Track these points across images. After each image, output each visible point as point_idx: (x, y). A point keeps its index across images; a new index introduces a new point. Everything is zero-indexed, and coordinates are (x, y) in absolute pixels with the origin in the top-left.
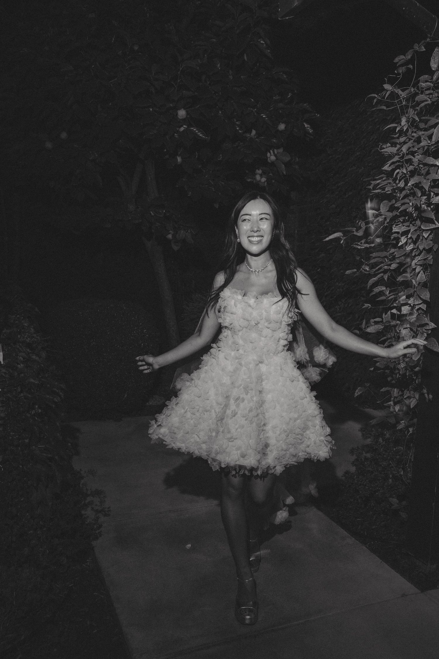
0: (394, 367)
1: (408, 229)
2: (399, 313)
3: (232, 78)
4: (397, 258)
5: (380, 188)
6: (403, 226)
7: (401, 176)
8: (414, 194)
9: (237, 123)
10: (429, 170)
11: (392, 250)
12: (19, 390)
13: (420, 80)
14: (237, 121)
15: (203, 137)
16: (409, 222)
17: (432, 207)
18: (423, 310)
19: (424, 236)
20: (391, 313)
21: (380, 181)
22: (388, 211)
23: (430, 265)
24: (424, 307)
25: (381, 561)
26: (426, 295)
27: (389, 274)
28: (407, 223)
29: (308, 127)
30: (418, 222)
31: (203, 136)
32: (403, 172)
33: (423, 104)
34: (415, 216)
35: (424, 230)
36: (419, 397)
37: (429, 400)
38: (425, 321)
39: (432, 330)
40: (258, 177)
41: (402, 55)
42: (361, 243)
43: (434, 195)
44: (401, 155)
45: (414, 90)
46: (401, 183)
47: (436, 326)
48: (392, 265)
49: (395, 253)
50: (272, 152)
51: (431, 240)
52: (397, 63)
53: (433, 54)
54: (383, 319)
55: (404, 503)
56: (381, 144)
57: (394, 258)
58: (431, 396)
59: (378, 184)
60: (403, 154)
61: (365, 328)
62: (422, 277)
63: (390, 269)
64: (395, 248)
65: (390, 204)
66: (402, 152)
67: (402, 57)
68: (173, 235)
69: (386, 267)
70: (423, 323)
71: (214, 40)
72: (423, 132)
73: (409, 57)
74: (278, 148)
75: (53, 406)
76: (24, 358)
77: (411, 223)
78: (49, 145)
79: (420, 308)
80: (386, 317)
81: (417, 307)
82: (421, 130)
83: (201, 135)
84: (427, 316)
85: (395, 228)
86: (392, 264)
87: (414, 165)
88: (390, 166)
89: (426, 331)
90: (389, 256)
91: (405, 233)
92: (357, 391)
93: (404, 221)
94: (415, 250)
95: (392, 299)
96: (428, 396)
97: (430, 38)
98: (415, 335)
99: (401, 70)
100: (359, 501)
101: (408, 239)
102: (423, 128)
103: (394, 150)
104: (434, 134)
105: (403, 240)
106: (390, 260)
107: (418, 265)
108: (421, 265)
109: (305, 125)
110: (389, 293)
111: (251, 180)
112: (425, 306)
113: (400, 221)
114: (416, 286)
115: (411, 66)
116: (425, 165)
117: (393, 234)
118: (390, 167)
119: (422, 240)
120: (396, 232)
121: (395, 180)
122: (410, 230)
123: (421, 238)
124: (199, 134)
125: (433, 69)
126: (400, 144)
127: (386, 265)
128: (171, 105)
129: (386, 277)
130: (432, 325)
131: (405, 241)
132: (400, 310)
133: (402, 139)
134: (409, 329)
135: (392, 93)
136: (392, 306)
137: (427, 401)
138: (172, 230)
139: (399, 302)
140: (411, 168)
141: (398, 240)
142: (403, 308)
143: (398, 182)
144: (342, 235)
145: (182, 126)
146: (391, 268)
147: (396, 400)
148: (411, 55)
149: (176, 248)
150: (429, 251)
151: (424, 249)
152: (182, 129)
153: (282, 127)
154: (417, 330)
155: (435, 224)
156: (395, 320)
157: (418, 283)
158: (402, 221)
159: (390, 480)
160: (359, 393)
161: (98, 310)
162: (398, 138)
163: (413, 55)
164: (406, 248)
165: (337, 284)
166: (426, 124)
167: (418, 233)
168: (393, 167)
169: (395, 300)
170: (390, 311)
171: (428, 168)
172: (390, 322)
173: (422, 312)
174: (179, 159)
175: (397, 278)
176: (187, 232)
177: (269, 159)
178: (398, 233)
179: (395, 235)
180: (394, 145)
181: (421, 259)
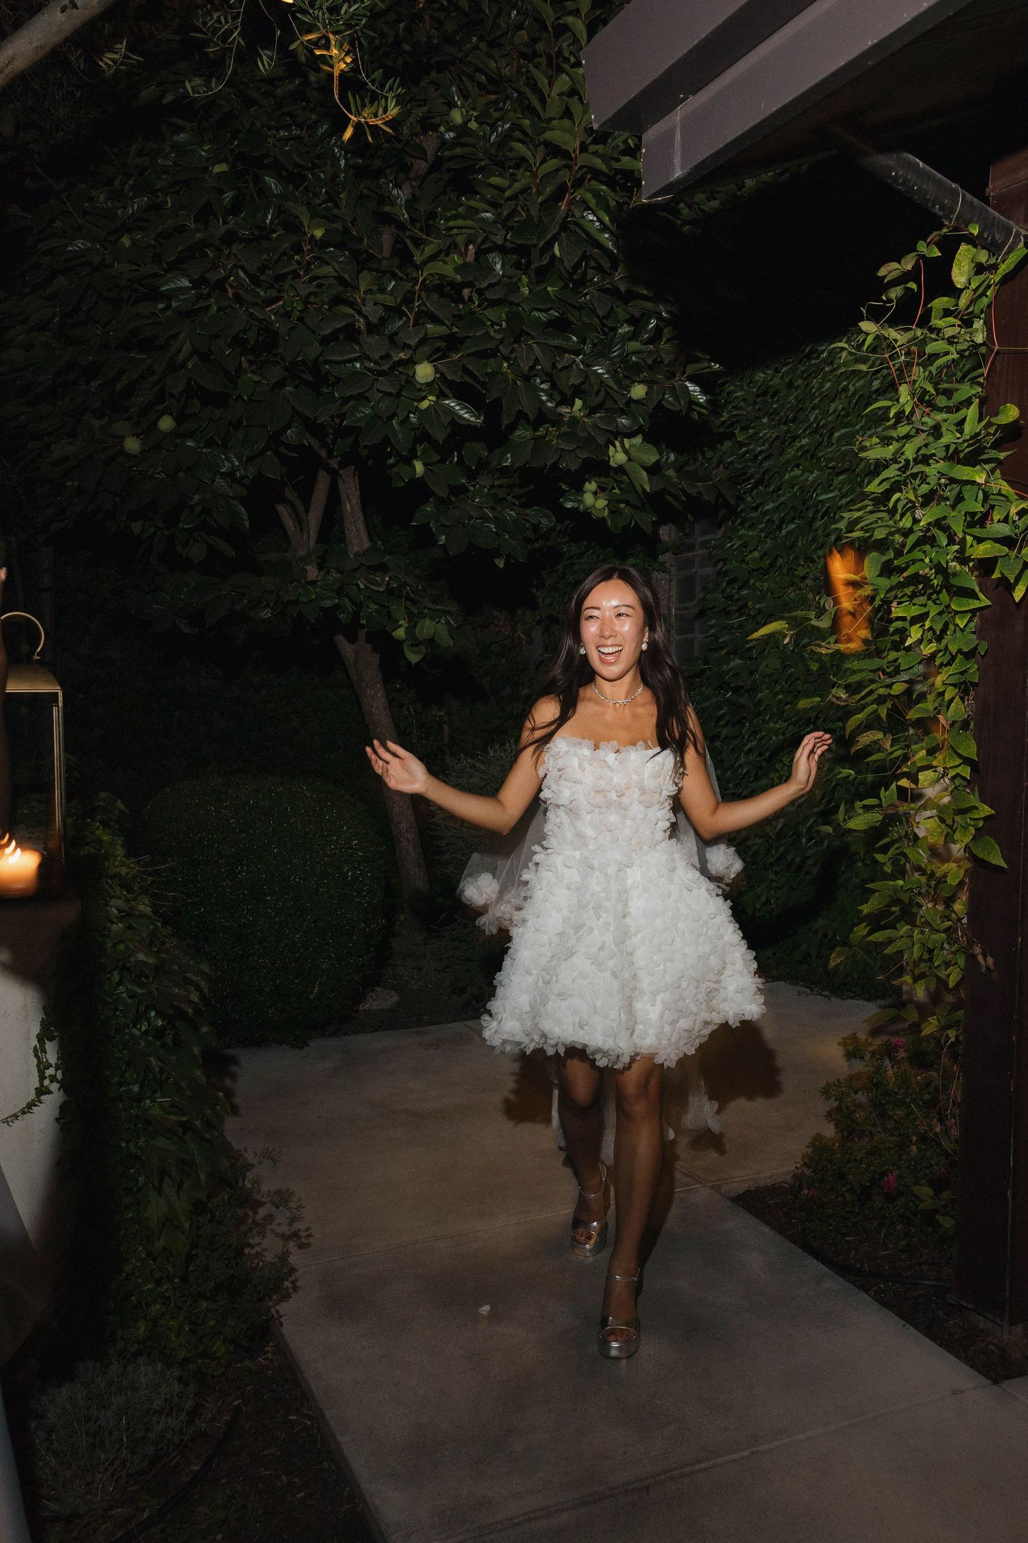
0: (911, 901)
1: (923, 610)
2: (913, 786)
3: (527, 292)
4: (902, 671)
5: (862, 529)
6: (914, 605)
7: (905, 506)
8: (932, 541)
9: (543, 386)
10: (960, 492)
11: (893, 655)
12: (117, 978)
13: (931, 308)
14: (541, 384)
15: (472, 419)
16: (925, 597)
17: (971, 564)
18: (964, 778)
19: (957, 625)
20: (898, 787)
21: (860, 513)
22: (880, 575)
23: (974, 685)
24: (966, 771)
25: (904, 1323)
26: (970, 749)
27: (889, 704)
28: (921, 598)
29: (694, 391)
30: (944, 596)
31: (471, 416)
32: (907, 498)
33: (941, 361)
34: (938, 585)
35: (957, 613)
36: (967, 962)
37: (988, 968)
38: (969, 801)
39: (986, 819)
40: (588, 499)
41: (894, 261)
42: (829, 643)
43: (975, 542)
44: (901, 462)
45: (922, 334)
46: (904, 519)
47: (993, 812)
48: (894, 686)
49: (900, 661)
50: (617, 444)
51: (973, 633)
52: (885, 276)
53: (957, 256)
54: (881, 800)
55: (946, 1195)
56: (860, 439)
57: (897, 671)
58: (990, 960)
59: (858, 520)
60: (905, 460)
61: (845, 820)
62: (958, 710)
63: (889, 694)
64: (898, 650)
65: (884, 559)
66: (904, 457)
67: (894, 265)
68: (407, 629)
69: (882, 691)
70: (967, 806)
71: (488, 215)
72: (945, 416)
73: (909, 267)
74: (630, 435)
75: (190, 1010)
76: (120, 911)
77: (929, 598)
78: (132, 445)
79: (958, 775)
80: (888, 795)
81: (952, 773)
82: (940, 410)
83: (466, 416)
84: (973, 791)
85: (898, 610)
86: (894, 683)
87: (929, 484)
88: (879, 484)
89: (972, 823)
90: (888, 668)
91: (919, 619)
92: (833, 955)
93: (914, 595)
94: (941, 654)
95: (898, 758)
96: (985, 960)
97: (948, 228)
98: (950, 831)
99: (895, 293)
100: (848, 1198)
101: (924, 631)
102: (945, 407)
103: (888, 452)
104: (968, 420)
105: (915, 634)
106: (890, 675)
107: (951, 685)
108: (954, 685)
109: (688, 387)
110: (892, 746)
111: (574, 504)
112: (969, 769)
113: (906, 594)
114: (947, 727)
115: (912, 285)
116: (952, 481)
117: (891, 621)
118: (880, 487)
119: (954, 632)
120: (898, 619)
121: (892, 512)
122: (927, 614)
123: (952, 627)
124: (462, 412)
125: (959, 286)
126: (899, 439)
127: (881, 687)
128: (402, 355)
129: (883, 713)
130: (986, 810)
131: (919, 636)
132: (915, 780)
133: (903, 430)
134: (936, 818)
135: (877, 337)
136: (899, 772)
137: (983, 970)
138: (405, 619)
139: (914, 763)
140: (924, 489)
141: (903, 633)
142: (921, 776)
143: (898, 516)
144: (787, 626)
145: (425, 398)
146: (892, 693)
147: (917, 972)
148: (913, 264)
149: (414, 658)
150: (970, 655)
151: (960, 651)
152: (424, 405)
153: (638, 391)
154: (954, 821)
155: (978, 599)
156: (907, 801)
157: (950, 722)
158: (909, 594)
159: (914, 1148)
160: (839, 961)
161: (251, 802)
162: (895, 427)
163: (917, 263)
164: (921, 650)
165: (771, 724)
166: (949, 398)
167: (946, 617)
168: (886, 486)
169: (906, 758)
170: (894, 784)
171: (958, 488)
172: (896, 807)
173: (962, 781)
174: (419, 467)
175: (907, 714)
176: (437, 623)
177: (611, 459)
178: (903, 619)
179: (898, 624)
180: (886, 441)
181: (955, 672)
